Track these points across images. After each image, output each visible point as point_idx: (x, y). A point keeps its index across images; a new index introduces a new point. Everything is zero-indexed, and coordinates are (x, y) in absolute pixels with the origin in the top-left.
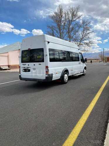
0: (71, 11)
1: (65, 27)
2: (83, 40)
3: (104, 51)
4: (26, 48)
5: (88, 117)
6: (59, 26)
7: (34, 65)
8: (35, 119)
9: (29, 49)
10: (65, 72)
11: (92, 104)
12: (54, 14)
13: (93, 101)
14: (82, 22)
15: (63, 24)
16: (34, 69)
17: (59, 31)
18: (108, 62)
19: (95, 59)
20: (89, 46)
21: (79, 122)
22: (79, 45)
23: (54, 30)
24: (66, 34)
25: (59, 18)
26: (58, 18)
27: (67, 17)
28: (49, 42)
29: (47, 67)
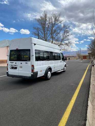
0: (54, 16)
1: (48, 29)
2: (64, 41)
3: (81, 50)
4: (15, 48)
5: (69, 115)
6: (44, 28)
7: (21, 63)
8: (21, 118)
9: (17, 49)
10: (49, 70)
11: (72, 102)
12: (40, 18)
13: (73, 98)
14: (63, 26)
15: (47, 26)
16: (21, 67)
17: (43, 32)
18: (83, 60)
19: (73, 57)
20: (68, 46)
21: (61, 121)
22: (60, 45)
23: (39, 32)
24: (50, 35)
25: (44, 21)
26: (42, 22)
27: (50, 21)
28: (35, 44)
29: (33, 66)
